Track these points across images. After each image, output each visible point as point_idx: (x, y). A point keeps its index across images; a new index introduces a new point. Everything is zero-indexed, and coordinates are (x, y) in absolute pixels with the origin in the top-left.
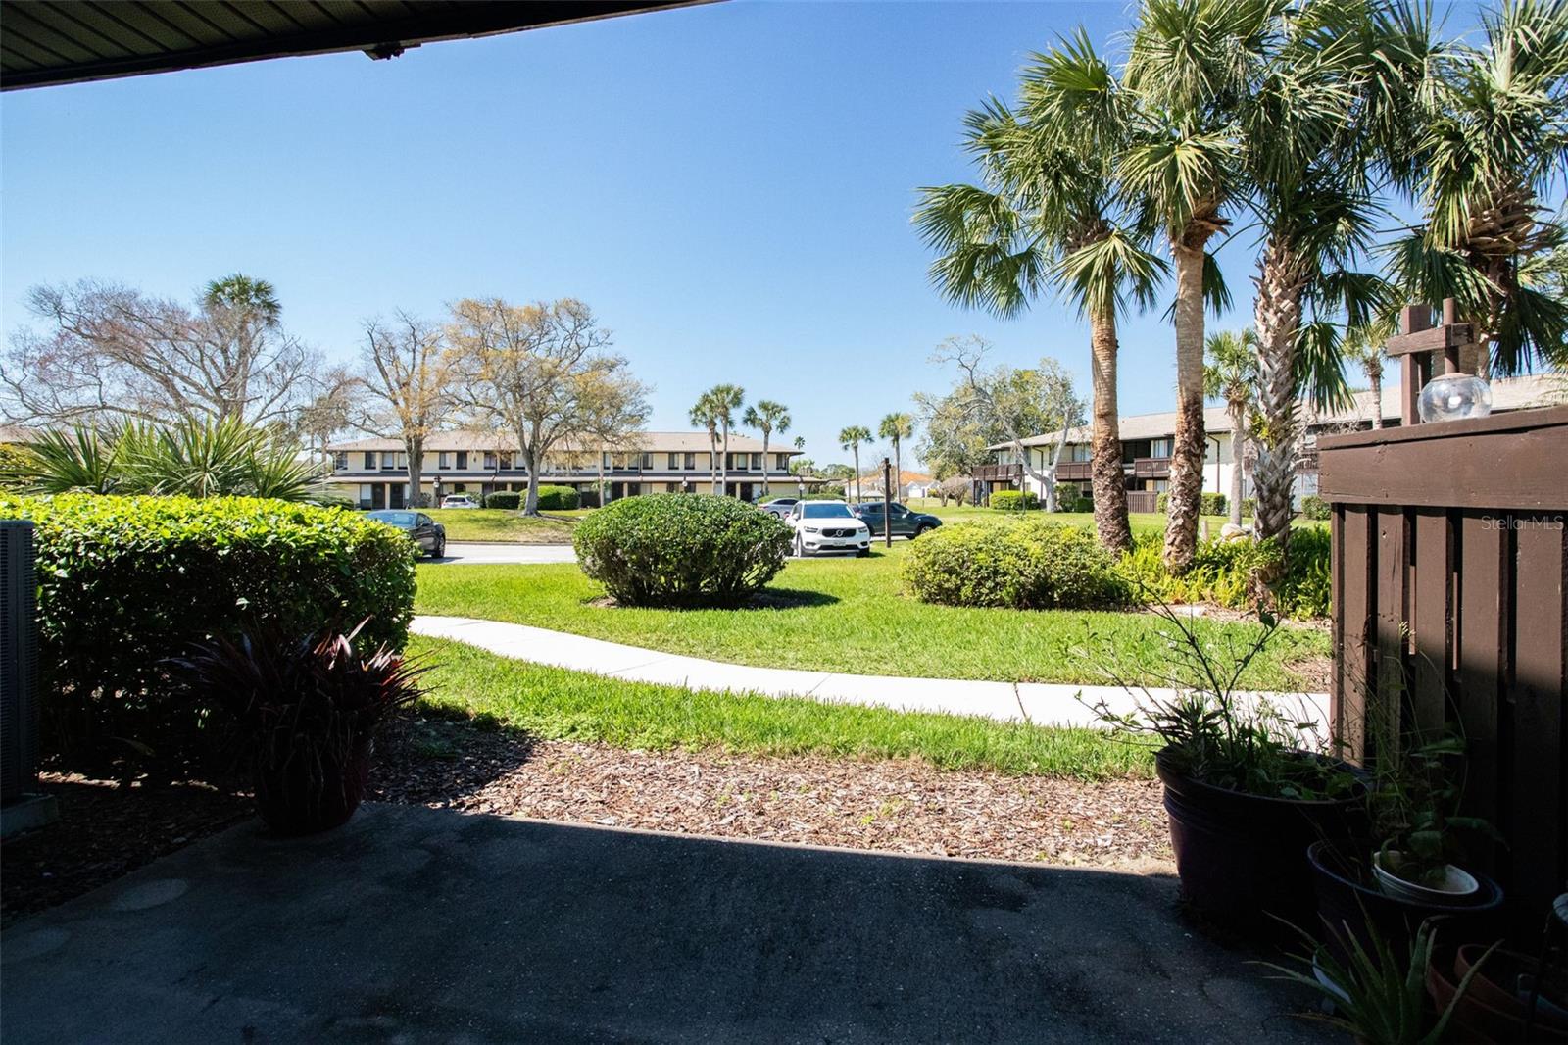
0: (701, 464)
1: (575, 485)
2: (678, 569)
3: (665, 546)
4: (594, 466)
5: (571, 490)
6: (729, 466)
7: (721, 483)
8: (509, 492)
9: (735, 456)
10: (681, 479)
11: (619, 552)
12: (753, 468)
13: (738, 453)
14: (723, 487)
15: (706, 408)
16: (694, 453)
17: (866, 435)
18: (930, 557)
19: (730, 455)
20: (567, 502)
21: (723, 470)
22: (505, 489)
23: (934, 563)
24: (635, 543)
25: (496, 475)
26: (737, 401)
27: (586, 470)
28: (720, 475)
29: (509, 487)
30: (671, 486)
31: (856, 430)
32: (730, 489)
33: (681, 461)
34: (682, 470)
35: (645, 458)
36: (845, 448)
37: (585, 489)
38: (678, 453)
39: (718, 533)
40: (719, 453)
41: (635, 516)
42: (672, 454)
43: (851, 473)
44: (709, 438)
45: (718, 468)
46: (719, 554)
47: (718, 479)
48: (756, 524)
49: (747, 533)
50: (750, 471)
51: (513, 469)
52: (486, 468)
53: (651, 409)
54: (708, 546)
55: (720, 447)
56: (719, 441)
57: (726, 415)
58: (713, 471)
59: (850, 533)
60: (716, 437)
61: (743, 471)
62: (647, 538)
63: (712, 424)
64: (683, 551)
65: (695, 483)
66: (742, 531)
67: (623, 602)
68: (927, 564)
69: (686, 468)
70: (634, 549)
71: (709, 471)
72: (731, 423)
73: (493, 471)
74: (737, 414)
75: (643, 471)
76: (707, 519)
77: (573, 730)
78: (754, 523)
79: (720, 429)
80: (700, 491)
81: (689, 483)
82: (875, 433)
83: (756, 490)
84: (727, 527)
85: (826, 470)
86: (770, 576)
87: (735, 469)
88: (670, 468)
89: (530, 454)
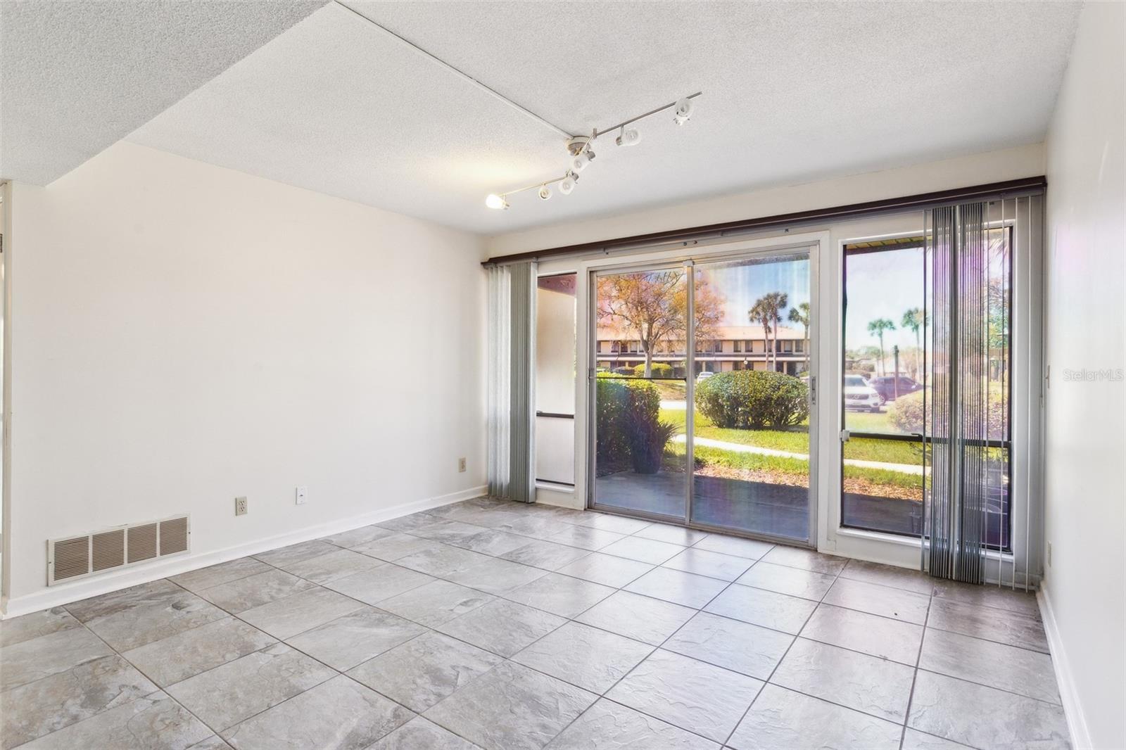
0: (758, 348)
1: (669, 363)
2: (751, 410)
3: (745, 398)
4: (681, 350)
5: (668, 367)
6: (778, 349)
7: (772, 362)
8: (627, 367)
9: (782, 344)
10: (743, 359)
11: (720, 400)
12: (796, 351)
13: (785, 341)
14: (774, 365)
15: (760, 309)
16: (752, 341)
17: (890, 324)
18: (904, 409)
19: (779, 342)
20: (665, 375)
21: (774, 352)
22: (625, 365)
23: (906, 412)
24: (729, 396)
25: (619, 356)
26: (783, 304)
27: (677, 353)
28: (772, 356)
29: (627, 364)
30: (736, 365)
31: (881, 321)
32: (780, 366)
33: (743, 347)
34: (743, 352)
35: (717, 346)
36: (872, 335)
37: (677, 366)
38: (741, 341)
39: (774, 392)
40: (771, 341)
41: (728, 382)
42: (736, 342)
43: (879, 354)
44: (763, 330)
45: (770, 351)
46: (775, 403)
47: (770, 359)
48: (796, 387)
49: (790, 392)
50: (794, 353)
51: (629, 352)
52: (612, 352)
53: (724, 314)
54: (769, 399)
55: (771, 336)
56: (770, 331)
57: (775, 314)
58: (766, 353)
59: (866, 397)
60: (768, 330)
61: (789, 354)
62: (735, 394)
63: (765, 321)
64: (755, 401)
65: (753, 362)
66: (788, 391)
67: (720, 426)
68: (902, 413)
69: (746, 351)
70: (728, 399)
71: (763, 353)
72: (779, 319)
73: (617, 354)
74: (784, 313)
75: (716, 353)
76: (768, 384)
77: (718, 462)
78: (794, 387)
79: (771, 324)
80: (757, 368)
81: (749, 362)
82: (897, 324)
83: (799, 367)
84: (779, 389)
85: (859, 351)
86: (804, 418)
87: (783, 352)
88: (735, 351)
89: (646, 343)
